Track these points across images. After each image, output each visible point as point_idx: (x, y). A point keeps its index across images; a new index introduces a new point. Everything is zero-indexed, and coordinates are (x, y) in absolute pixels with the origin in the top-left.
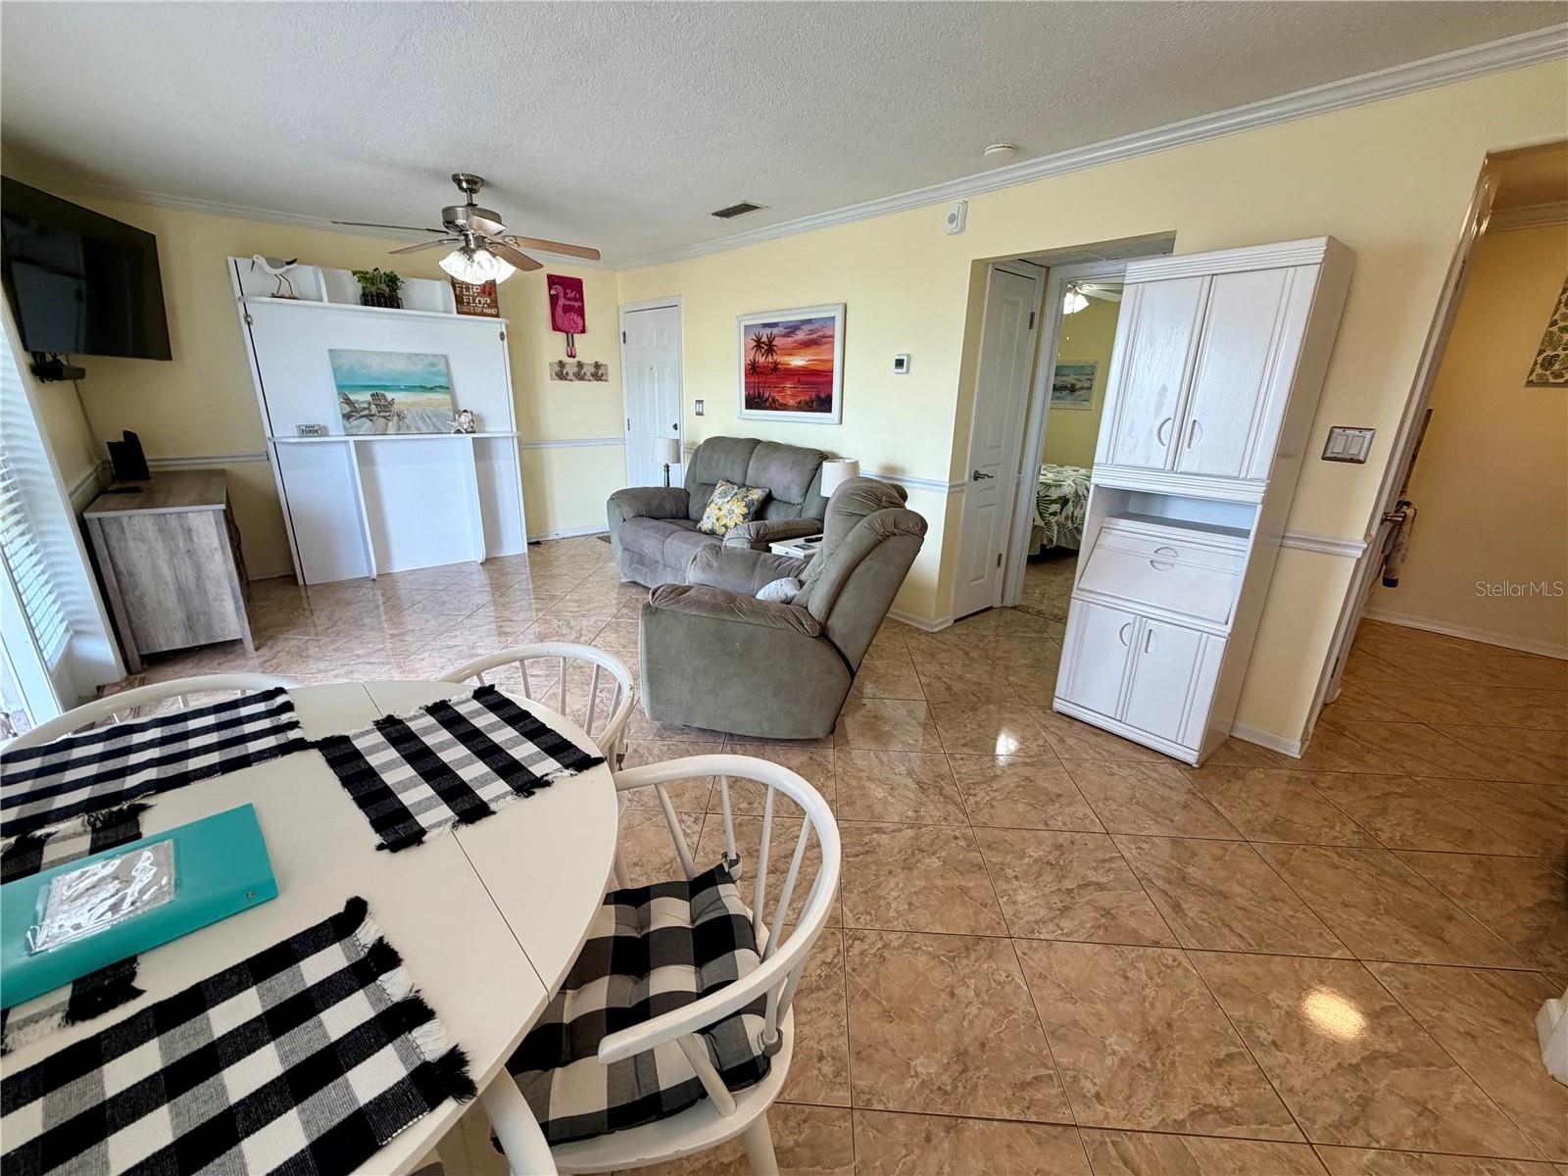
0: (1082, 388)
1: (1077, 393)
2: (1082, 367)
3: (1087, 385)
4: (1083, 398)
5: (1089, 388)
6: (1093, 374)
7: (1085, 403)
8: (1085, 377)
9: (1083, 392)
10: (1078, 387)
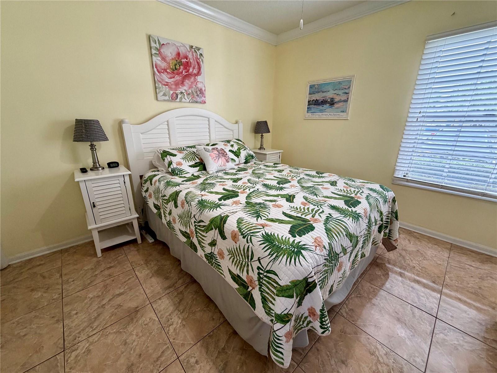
0: (340, 101)
1: (336, 106)
2: (340, 83)
3: (344, 98)
4: (342, 109)
5: (346, 101)
6: (349, 88)
7: (342, 114)
8: (343, 91)
9: (341, 104)
10: (336, 100)
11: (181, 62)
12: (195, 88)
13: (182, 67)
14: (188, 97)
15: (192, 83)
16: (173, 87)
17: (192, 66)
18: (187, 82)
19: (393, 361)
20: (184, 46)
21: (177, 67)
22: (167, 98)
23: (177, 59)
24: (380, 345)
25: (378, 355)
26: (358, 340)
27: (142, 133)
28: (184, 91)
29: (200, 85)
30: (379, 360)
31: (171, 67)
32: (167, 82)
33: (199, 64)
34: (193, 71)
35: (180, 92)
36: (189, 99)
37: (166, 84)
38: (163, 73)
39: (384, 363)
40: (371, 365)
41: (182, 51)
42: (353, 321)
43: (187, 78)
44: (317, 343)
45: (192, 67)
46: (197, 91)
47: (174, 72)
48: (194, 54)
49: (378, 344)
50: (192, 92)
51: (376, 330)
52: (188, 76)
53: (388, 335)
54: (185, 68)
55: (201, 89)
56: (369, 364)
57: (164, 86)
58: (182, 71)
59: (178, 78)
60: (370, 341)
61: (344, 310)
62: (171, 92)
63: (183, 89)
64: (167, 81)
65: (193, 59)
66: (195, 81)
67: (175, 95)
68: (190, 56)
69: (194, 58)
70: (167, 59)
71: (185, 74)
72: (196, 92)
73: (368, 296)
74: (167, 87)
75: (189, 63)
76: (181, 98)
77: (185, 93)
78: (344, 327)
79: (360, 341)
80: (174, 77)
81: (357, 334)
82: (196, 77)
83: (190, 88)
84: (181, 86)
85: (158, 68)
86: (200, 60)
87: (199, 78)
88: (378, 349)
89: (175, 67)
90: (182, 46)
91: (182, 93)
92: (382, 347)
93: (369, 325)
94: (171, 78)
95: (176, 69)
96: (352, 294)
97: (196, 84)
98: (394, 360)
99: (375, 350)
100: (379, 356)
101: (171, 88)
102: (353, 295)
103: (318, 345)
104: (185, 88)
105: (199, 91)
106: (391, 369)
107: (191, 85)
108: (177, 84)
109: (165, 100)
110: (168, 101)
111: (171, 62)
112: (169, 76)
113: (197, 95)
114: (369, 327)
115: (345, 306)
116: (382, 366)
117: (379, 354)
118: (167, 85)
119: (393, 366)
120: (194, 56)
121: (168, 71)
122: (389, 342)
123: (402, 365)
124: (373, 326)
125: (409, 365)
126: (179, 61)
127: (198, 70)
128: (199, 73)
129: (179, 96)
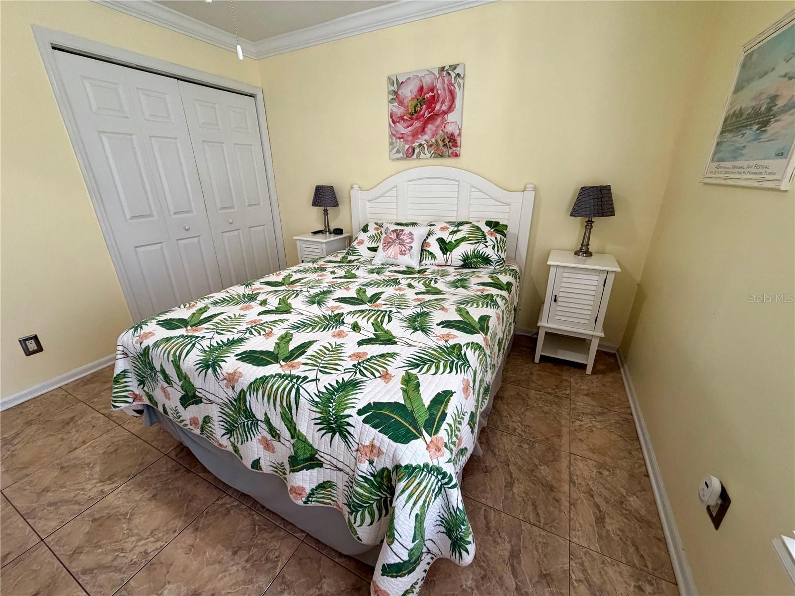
11: (424, 99)
12: (442, 134)
13: (424, 107)
14: (430, 149)
15: (437, 127)
16: (410, 138)
17: (441, 100)
18: (430, 128)
19: (134, 560)
20: (431, 72)
21: (418, 109)
22: (401, 155)
23: (418, 97)
24: (161, 547)
25: (149, 540)
26: (176, 516)
27: (369, 201)
28: (423, 142)
29: (450, 129)
30: (141, 540)
31: (410, 111)
32: (402, 134)
33: (452, 94)
34: (441, 107)
35: (418, 144)
36: (430, 153)
37: (401, 136)
38: (398, 122)
39: (135, 547)
40: (140, 527)
41: (427, 81)
42: (207, 513)
43: (431, 122)
44: (185, 469)
45: (440, 102)
46: (444, 139)
47: (413, 117)
48: (446, 79)
49: (163, 543)
50: (436, 141)
51: (185, 546)
52: (432, 119)
53: (172, 565)
54: (429, 107)
55: (452, 135)
56: (142, 526)
57: (398, 140)
58: (424, 113)
59: (417, 124)
60: (171, 533)
61: (229, 502)
62: (407, 147)
63: (422, 139)
64: (402, 132)
65: (444, 88)
66: (443, 123)
67: (411, 150)
68: (439, 85)
69: (445, 86)
70: (406, 101)
71: (429, 116)
72: (443, 141)
73: (255, 546)
74: (402, 140)
75: (436, 96)
76: (419, 153)
77: (425, 146)
78: (200, 500)
79: (174, 519)
80: (411, 125)
81: (185, 516)
82: (446, 116)
83: (433, 136)
84: (420, 136)
85: (394, 118)
86: (456, 85)
87: (450, 117)
88: (155, 542)
89: (415, 110)
90: (427, 75)
91: (421, 145)
92: (157, 549)
93: (196, 536)
94: (408, 127)
95: (416, 112)
96: (262, 517)
97: (445, 127)
98: (135, 562)
99: (156, 537)
100: (147, 541)
101: (406, 141)
102: (257, 518)
103: (183, 470)
104: (426, 137)
105: (448, 138)
106: (125, 554)
107: (436, 130)
108: (415, 135)
109: (398, 159)
110: (401, 159)
111: (410, 105)
112: (405, 125)
113: (445, 145)
114: (193, 535)
115: (235, 504)
116: (133, 542)
117: (148, 542)
118: (402, 138)
119: (128, 558)
120: (446, 82)
121: (405, 117)
122: (162, 563)
123: (124, 573)
124: (192, 543)
125: (120, 585)
126: (421, 98)
127: (450, 104)
128: (451, 109)
129: (417, 151)
